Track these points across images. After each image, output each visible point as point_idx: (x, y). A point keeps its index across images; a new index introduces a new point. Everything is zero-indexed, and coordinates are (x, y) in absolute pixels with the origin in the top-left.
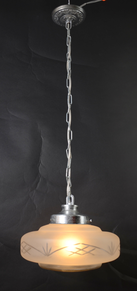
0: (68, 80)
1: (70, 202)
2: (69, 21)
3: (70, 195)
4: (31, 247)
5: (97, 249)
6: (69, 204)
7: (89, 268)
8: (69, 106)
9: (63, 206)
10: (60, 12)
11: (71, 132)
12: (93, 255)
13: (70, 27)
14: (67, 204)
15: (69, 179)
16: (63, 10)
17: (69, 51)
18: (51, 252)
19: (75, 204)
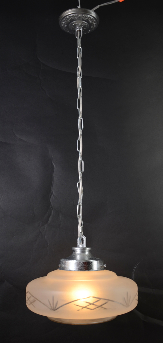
0: (79, 100)
1: (82, 243)
2: (79, 28)
3: (82, 236)
5: (109, 302)
6: (81, 246)
7: (102, 321)
8: (80, 132)
9: (73, 248)
10: (68, 17)
11: (83, 162)
12: (106, 309)
13: (80, 36)
14: (78, 246)
15: (80, 218)
16: (71, 15)
17: (80, 65)
19: (87, 246)
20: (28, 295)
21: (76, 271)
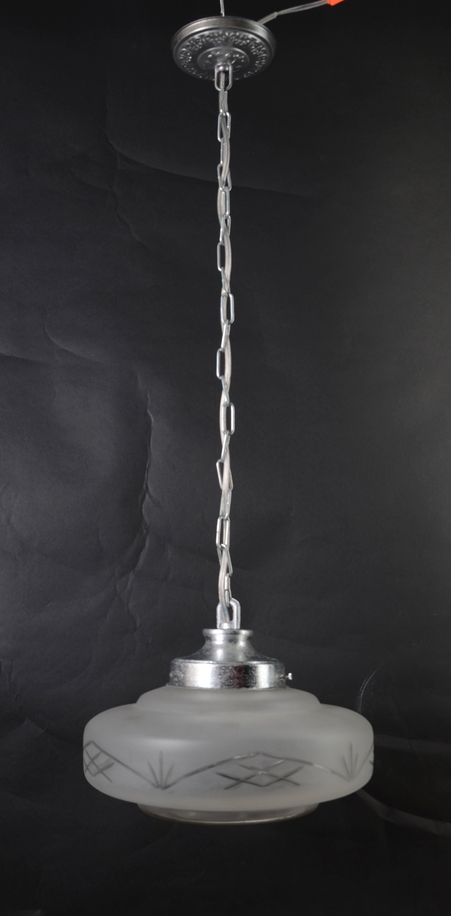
0: (223, 248)
1: (228, 619)
2: (225, 66)
3: (230, 599)
4: (112, 761)
5: (306, 768)
6: (226, 626)
8: (225, 329)
9: (205, 631)
10: (196, 37)
11: (232, 409)
13: (227, 83)
14: (218, 626)
15: (224, 552)
16: (206, 33)
17: (225, 158)
18: (172, 778)
19: (243, 626)
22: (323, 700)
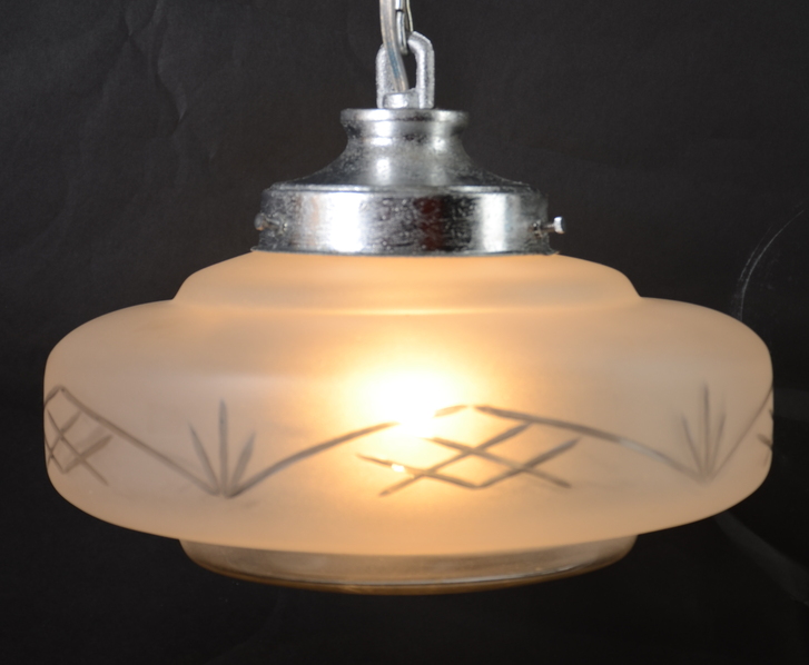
1: (404, 84)
3: (408, 34)
4: (108, 432)
5: (587, 443)
6: (399, 101)
7: (539, 570)
9: (348, 114)
12: (563, 484)
14: (380, 101)
18: (253, 469)
19: (441, 102)
20: (56, 412)
21: (369, 255)
22: (645, 289)
